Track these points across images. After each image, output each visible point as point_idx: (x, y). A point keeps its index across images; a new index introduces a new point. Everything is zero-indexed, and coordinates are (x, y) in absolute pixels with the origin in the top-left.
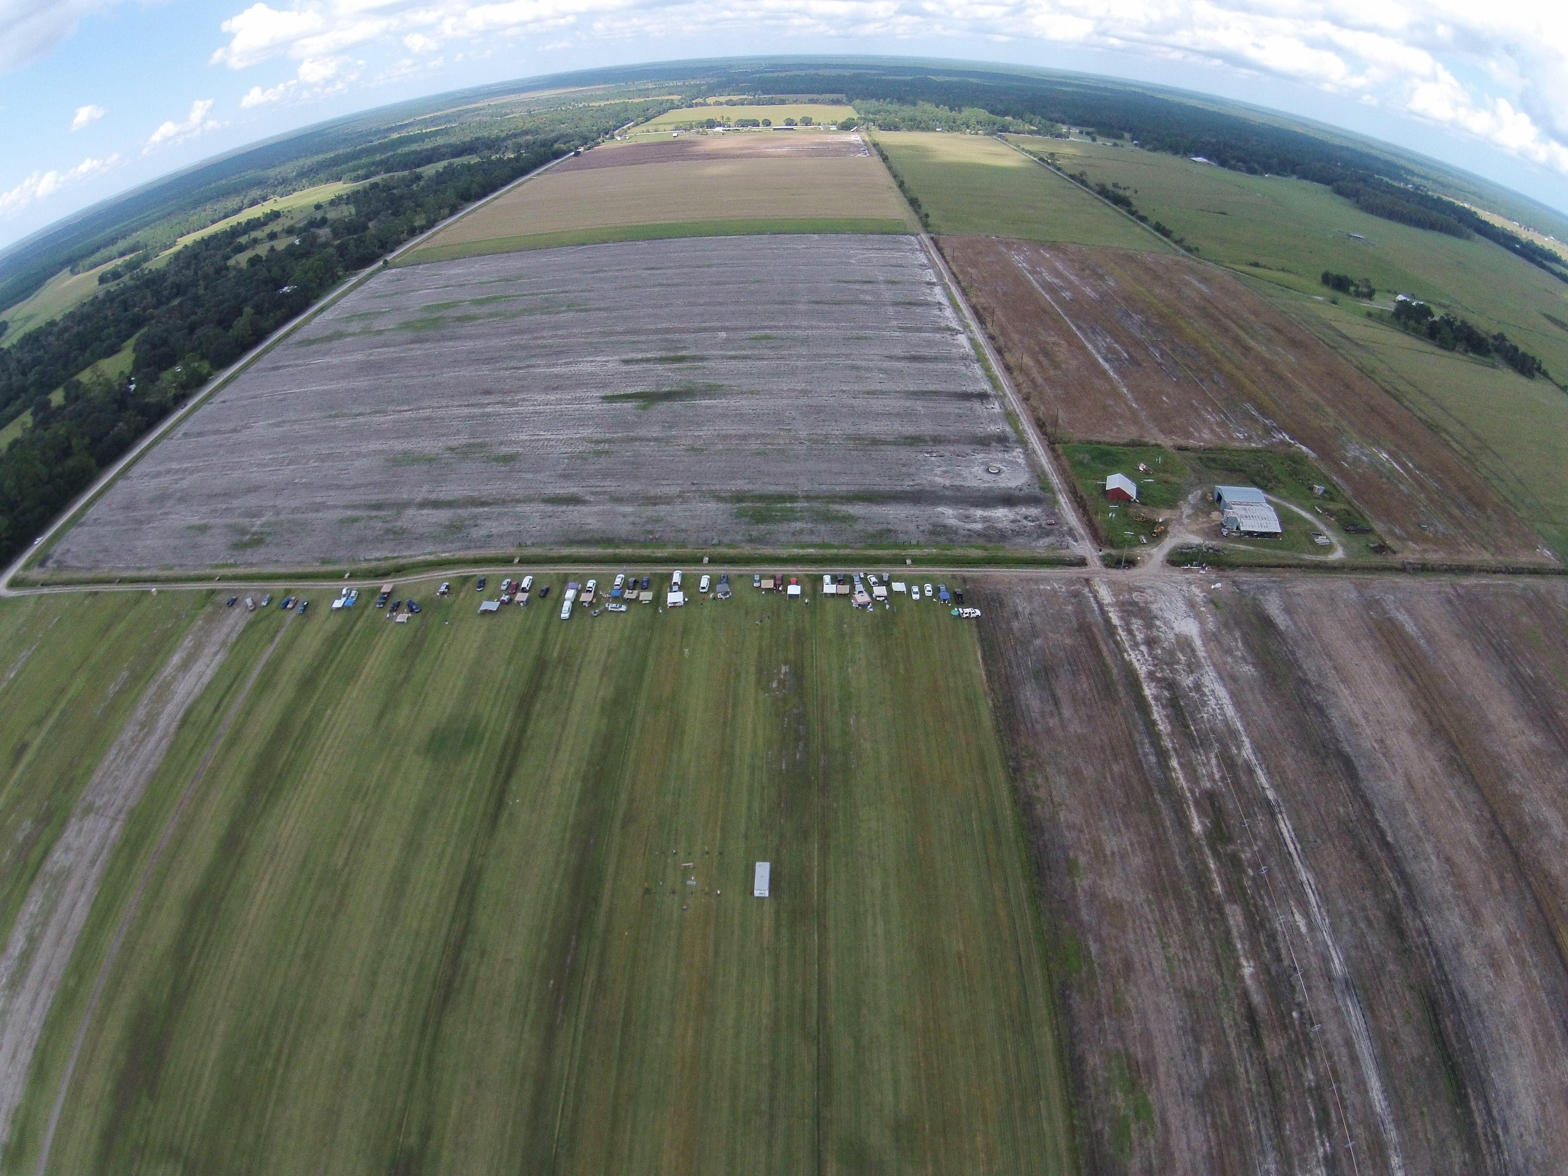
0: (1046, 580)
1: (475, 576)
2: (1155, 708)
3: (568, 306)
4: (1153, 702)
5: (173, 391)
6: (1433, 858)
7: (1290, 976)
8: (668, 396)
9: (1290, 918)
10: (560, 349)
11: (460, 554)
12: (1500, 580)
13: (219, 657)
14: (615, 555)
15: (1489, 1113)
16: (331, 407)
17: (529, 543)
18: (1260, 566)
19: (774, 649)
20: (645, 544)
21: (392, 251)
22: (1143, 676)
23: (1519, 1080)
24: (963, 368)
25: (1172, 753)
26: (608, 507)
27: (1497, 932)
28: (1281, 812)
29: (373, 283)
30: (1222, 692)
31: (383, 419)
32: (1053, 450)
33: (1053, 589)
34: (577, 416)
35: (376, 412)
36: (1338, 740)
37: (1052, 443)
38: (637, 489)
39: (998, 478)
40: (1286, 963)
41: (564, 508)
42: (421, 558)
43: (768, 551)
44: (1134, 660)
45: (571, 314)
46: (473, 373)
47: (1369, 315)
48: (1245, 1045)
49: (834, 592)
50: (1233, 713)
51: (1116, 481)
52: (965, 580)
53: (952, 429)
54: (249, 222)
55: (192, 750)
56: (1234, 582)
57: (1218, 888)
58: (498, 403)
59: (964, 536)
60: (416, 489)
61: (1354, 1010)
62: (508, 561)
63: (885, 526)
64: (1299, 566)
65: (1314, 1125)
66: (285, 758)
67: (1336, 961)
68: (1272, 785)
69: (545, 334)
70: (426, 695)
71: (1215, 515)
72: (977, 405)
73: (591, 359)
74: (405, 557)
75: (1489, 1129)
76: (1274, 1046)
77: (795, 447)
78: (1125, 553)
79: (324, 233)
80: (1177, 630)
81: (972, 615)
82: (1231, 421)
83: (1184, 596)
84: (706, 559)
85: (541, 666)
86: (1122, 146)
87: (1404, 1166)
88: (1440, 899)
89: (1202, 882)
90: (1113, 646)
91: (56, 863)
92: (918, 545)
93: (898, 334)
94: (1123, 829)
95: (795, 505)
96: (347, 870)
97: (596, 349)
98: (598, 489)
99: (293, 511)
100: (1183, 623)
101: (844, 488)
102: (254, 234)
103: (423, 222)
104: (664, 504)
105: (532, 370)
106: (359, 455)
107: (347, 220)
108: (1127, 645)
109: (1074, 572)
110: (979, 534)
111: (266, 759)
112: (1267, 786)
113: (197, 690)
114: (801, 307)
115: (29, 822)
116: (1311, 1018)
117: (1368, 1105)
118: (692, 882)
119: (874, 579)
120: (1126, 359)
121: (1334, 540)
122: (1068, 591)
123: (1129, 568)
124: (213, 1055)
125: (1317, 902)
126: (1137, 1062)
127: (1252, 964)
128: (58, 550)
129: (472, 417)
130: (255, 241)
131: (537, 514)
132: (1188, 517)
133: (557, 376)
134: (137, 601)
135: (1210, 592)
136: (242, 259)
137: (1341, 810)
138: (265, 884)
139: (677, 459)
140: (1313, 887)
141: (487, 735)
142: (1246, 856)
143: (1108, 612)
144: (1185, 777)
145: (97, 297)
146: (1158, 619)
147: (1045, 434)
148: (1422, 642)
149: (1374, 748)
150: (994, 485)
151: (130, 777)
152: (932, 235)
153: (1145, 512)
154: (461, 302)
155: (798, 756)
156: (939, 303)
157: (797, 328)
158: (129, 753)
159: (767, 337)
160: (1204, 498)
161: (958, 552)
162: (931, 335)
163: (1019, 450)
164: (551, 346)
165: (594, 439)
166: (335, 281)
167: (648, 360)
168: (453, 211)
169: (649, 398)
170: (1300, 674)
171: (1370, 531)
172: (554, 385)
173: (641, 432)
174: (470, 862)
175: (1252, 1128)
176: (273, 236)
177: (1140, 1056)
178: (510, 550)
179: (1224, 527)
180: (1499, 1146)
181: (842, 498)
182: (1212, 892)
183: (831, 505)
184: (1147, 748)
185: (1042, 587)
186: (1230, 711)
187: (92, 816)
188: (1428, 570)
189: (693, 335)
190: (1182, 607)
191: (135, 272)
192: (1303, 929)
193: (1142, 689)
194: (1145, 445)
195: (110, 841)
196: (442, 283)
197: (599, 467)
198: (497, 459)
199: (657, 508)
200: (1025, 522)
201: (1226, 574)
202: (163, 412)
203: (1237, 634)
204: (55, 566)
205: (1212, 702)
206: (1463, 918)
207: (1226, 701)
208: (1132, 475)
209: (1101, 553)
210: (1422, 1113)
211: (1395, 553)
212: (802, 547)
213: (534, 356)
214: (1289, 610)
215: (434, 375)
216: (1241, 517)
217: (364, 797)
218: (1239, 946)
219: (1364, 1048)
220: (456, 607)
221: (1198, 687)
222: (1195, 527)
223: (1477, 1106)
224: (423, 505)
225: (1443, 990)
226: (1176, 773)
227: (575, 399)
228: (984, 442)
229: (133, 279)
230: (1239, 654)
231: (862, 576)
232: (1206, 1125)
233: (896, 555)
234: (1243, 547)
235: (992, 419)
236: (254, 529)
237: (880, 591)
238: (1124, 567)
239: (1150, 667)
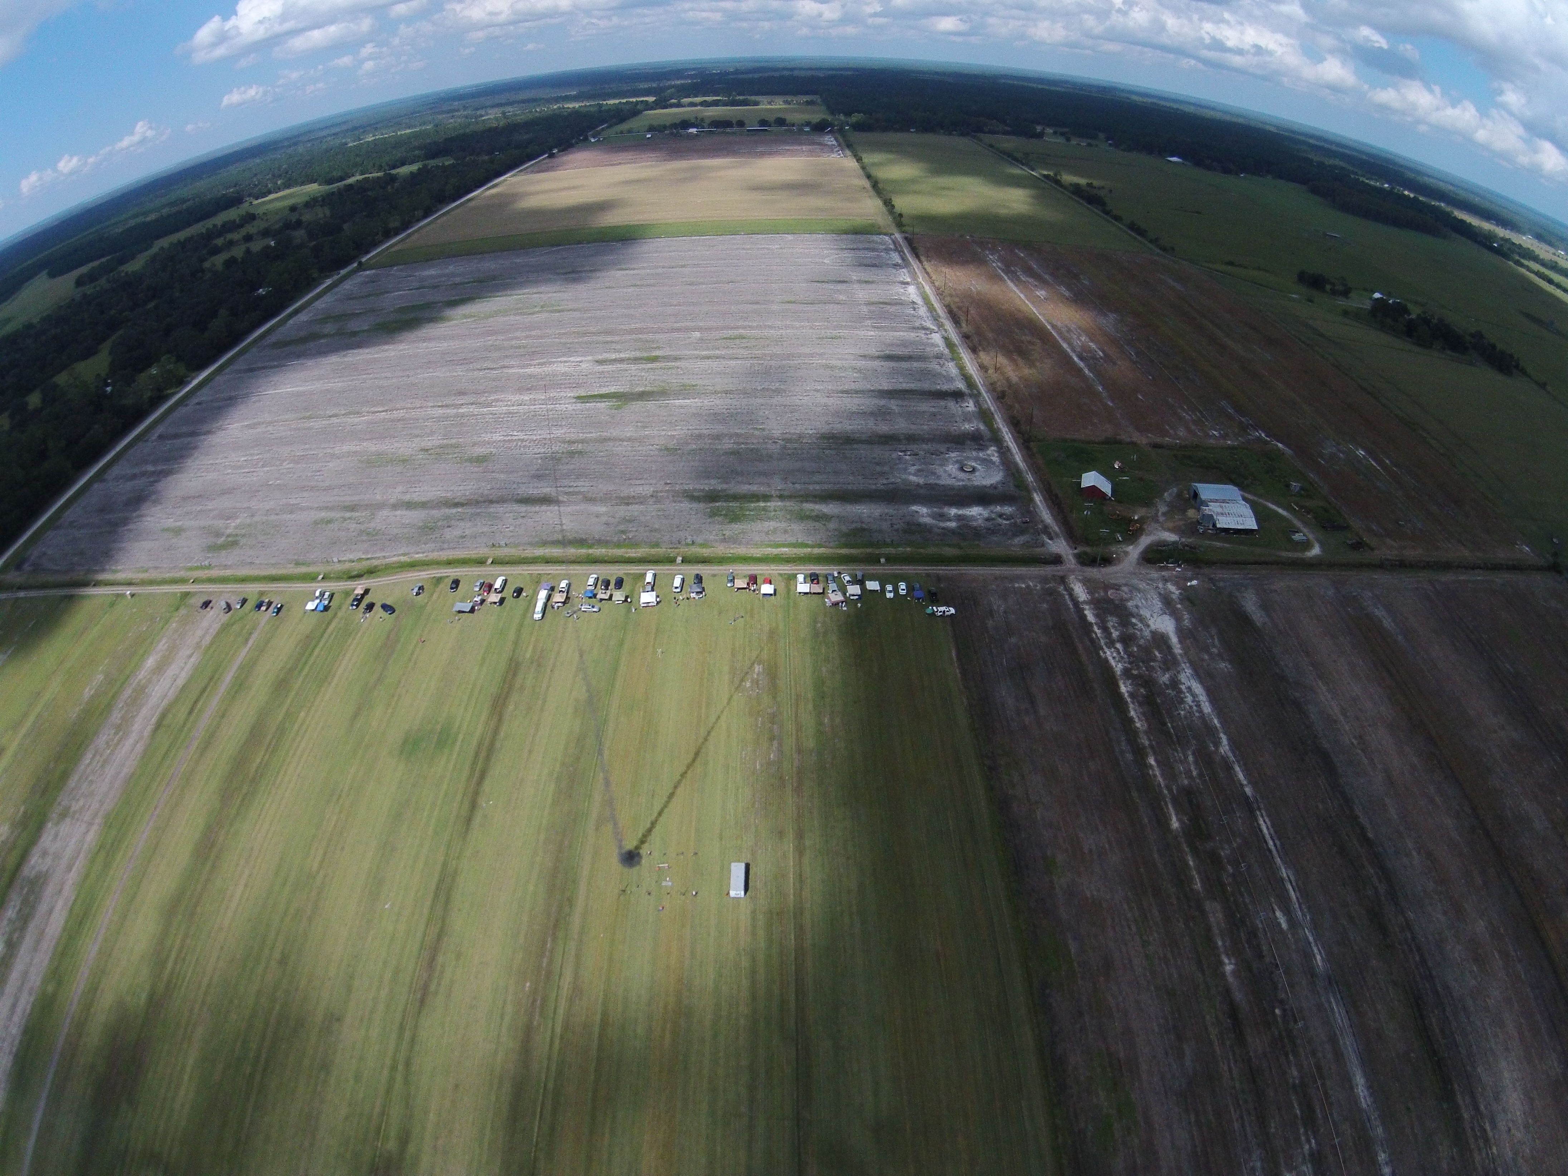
0: (1020, 578)
1: (447, 577)
2: (1131, 706)
3: (542, 307)
4: (1129, 700)
5: (149, 394)
6: (1414, 853)
7: (1272, 973)
8: (642, 396)
9: (1271, 915)
10: (533, 350)
11: (434, 555)
12: (1479, 576)
13: (193, 660)
14: (589, 555)
15: (1477, 1109)
16: (306, 409)
17: (502, 543)
18: (1236, 563)
19: (747, 649)
20: (618, 545)
21: (367, 252)
22: (1119, 673)
23: (1506, 1074)
24: (937, 367)
25: (1149, 750)
26: (582, 507)
27: (1480, 926)
28: (1260, 810)
29: (347, 286)
30: (1198, 688)
31: (356, 420)
32: (1028, 448)
33: (1028, 587)
34: (551, 416)
35: (350, 413)
36: (1316, 737)
37: (1026, 441)
38: (610, 489)
39: (971, 476)
40: (1267, 960)
41: (537, 508)
42: (395, 559)
43: (741, 551)
44: (1110, 658)
45: (545, 315)
46: (448, 374)
47: (1346, 313)
48: (1228, 1043)
49: (808, 591)
50: (1210, 710)
51: (1091, 479)
52: (939, 579)
53: (925, 427)
54: (224, 225)
55: (166, 754)
56: (1210, 579)
57: (1198, 886)
58: (472, 404)
59: (939, 535)
60: (390, 491)
61: (1337, 1005)
62: (481, 562)
63: (859, 525)
64: (1276, 563)
65: (1299, 1122)
66: (258, 760)
67: (1318, 957)
68: (1249, 782)
69: (518, 334)
70: (400, 696)
71: (1191, 513)
72: (951, 404)
73: (565, 359)
74: (379, 558)
75: (1476, 1124)
76: (1257, 1043)
77: (769, 446)
78: (1100, 551)
79: (299, 235)
80: (1153, 627)
81: (947, 613)
82: (1207, 420)
83: (1160, 594)
84: (679, 559)
85: (513, 668)
86: (1097, 146)
87: (1391, 1161)
88: (1422, 894)
89: (1181, 879)
90: (1088, 643)
91: (33, 867)
92: (892, 544)
93: (872, 333)
94: (1101, 828)
95: (769, 504)
96: (322, 873)
97: (570, 350)
98: (571, 490)
99: (268, 512)
100: (1159, 620)
101: (818, 487)
102: (230, 236)
103: (397, 224)
104: (636, 504)
105: (506, 370)
106: (333, 456)
107: (322, 222)
108: (1102, 642)
109: (1048, 570)
110: (953, 532)
111: (239, 762)
112: (1245, 782)
113: (172, 694)
114: (775, 307)
115: (6, 828)
116: (1294, 1015)
117: (1353, 1100)
118: (667, 883)
119: (848, 578)
120: (1101, 358)
121: (1311, 537)
122: (1042, 589)
123: (1105, 566)
124: (191, 1062)
125: (1297, 898)
126: (1119, 1061)
127: (1233, 961)
128: (34, 553)
129: (447, 417)
130: (231, 243)
131: (511, 515)
132: (1164, 514)
133: (531, 376)
134: (112, 605)
135: (1184, 589)
136: (218, 261)
137: (1321, 806)
138: (240, 888)
139: (650, 459)
140: (1294, 884)
141: (461, 737)
142: (1225, 852)
143: (1083, 609)
144: (1162, 775)
145: (73, 300)
146: (1134, 617)
147: (1019, 432)
148: (1400, 637)
149: (1352, 744)
150: (969, 484)
151: (106, 780)
152: (907, 235)
153: (1120, 510)
154: (436, 303)
155: (772, 756)
156: (913, 302)
157: (770, 327)
158: (104, 757)
159: (742, 337)
160: (1179, 495)
161: (931, 550)
162: (905, 334)
163: (993, 448)
164: (524, 347)
165: (568, 439)
166: (311, 283)
167: (621, 361)
168: (427, 213)
169: (623, 398)
170: (1278, 671)
171: (1347, 528)
172: (526, 386)
173: (615, 432)
174: (445, 864)
175: (1236, 1126)
176: (248, 238)
177: (1122, 1055)
178: (482, 551)
179: (1200, 524)
180: (1487, 1141)
181: (815, 496)
182: (1192, 890)
183: (804, 505)
184: (1124, 746)
185: (1017, 585)
186: (1207, 708)
187: (68, 820)
188: (1406, 566)
189: (668, 335)
190: (1158, 604)
191: (111, 274)
192: (1284, 926)
193: (1118, 687)
194: (1120, 442)
195: (86, 846)
196: (416, 284)
197: (572, 467)
198: (470, 460)
199: (630, 507)
200: (1000, 520)
201: (1202, 571)
202: (139, 415)
203: (1214, 631)
204: (30, 568)
205: (1189, 699)
206: (1445, 913)
207: (1203, 698)
208: (1107, 473)
209: (1076, 551)
210: (1408, 1109)
211: (1372, 549)
212: (778, 546)
213: (507, 357)
214: (1265, 606)
215: (408, 376)
216: (1218, 514)
217: (338, 800)
218: (1220, 943)
219: (1349, 1044)
220: (429, 609)
221: (1175, 683)
222: (1170, 525)
223: (1464, 1101)
224: (395, 507)
225: (1427, 985)
226: (1153, 770)
227: (549, 399)
228: (959, 441)
229: (109, 282)
230: (1215, 650)
231: (836, 575)
232: (1190, 1123)
233: (870, 554)
234: (1218, 544)
235: (967, 418)
236: (229, 531)
237: (854, 590)
238: (1100, 565)
239: (1126, 665)
